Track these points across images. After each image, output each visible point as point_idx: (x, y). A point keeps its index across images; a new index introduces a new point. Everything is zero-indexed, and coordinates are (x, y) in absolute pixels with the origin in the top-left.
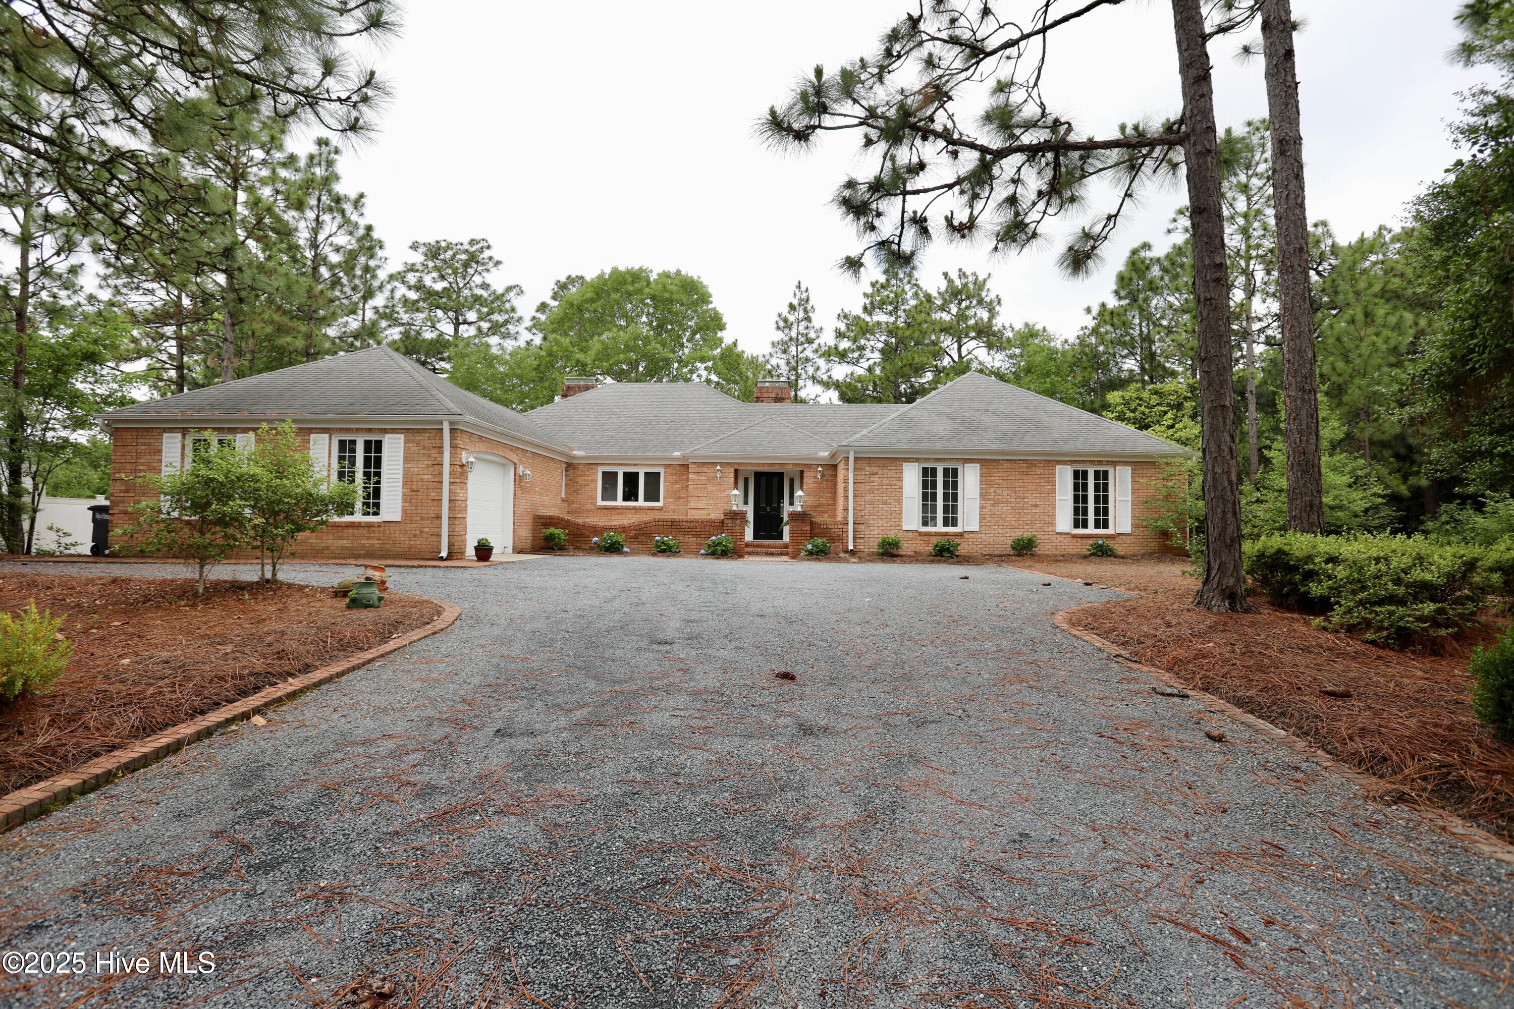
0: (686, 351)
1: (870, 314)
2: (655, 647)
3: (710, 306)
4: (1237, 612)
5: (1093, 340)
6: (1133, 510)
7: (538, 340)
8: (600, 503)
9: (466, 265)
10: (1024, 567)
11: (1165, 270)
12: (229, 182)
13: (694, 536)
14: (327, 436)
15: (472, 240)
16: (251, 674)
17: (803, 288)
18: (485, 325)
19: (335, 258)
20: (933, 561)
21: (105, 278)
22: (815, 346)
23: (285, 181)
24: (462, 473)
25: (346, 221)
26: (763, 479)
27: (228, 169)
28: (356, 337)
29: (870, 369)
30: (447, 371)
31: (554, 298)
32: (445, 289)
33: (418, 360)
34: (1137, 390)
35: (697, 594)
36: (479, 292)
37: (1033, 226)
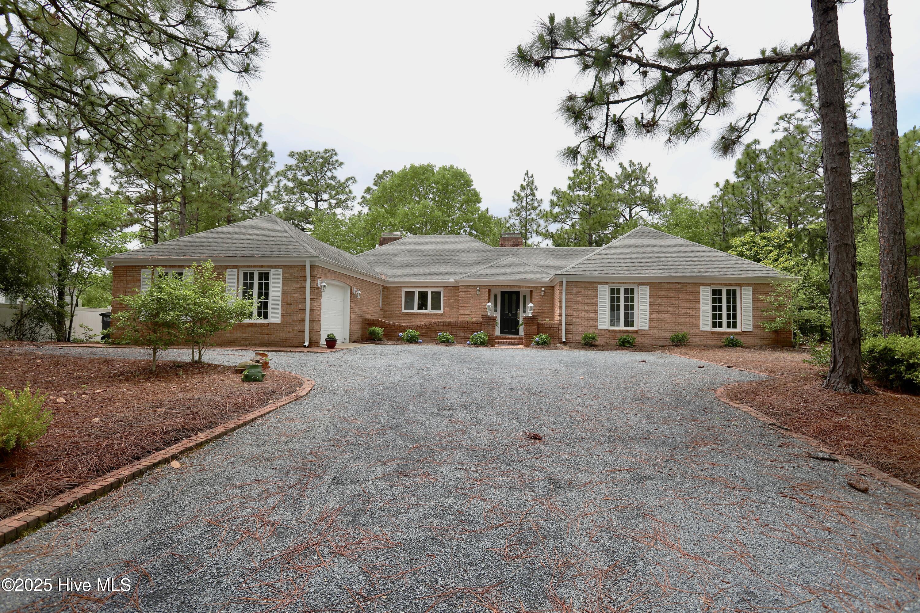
0: (457, 216)
1: (573, 191)
2: (443, 412)
3: (472, 188)
4: (859, 392)
5: (720, 204)
6: (754, 316)
7: (366, 210)
8: (404, 311)
9: (323, 165)
10: (681, 354)
11: (769, 157)
12: (184, 119)
13: (463, 332)
14: (236, 270)
15: (326, 150)
16: (173, 430)
17: (530, 175)
18: (333, 202)
19: (244, 163)
20: (618, 349)
21: (114, 178)
22: (538, 211)
23: (215, 117)
24: (317, 293)
25: (251, 140)
26: (506, 296)
27: (183, 112)
28: (256, 210)
29: (573, 226)
30: (311, 230)
31: (375, 184)
32: (309, 180)
33: (293, 224)
34: (752, 236)
35: (467, 372)
36: (330, 181)
37: (697, 123)
